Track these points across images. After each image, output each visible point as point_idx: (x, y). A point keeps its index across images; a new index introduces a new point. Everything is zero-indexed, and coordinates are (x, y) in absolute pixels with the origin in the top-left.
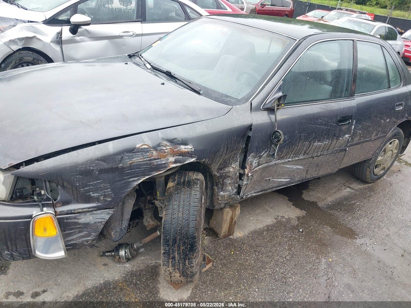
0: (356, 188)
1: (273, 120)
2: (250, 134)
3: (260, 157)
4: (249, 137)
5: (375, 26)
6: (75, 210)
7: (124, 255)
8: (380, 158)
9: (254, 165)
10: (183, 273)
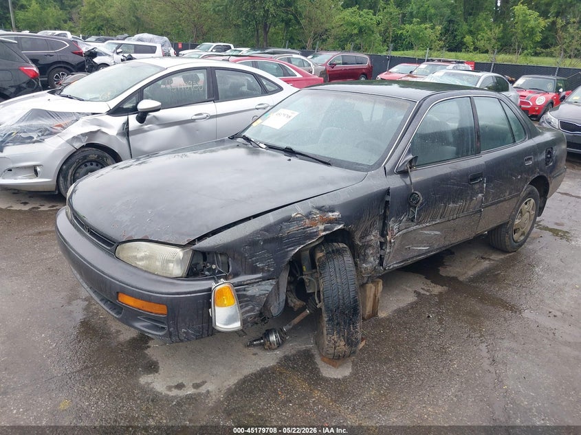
0: (496, 259)
1: (408, 182)
2: (388, 198)
3: (401, 221)
4: (387, 202)
5: (480, 77)
6: (244, 282)
7: (275, 339)
8: (517, 221)
9: (395, 231)
10: (348, 340)
